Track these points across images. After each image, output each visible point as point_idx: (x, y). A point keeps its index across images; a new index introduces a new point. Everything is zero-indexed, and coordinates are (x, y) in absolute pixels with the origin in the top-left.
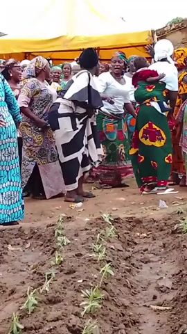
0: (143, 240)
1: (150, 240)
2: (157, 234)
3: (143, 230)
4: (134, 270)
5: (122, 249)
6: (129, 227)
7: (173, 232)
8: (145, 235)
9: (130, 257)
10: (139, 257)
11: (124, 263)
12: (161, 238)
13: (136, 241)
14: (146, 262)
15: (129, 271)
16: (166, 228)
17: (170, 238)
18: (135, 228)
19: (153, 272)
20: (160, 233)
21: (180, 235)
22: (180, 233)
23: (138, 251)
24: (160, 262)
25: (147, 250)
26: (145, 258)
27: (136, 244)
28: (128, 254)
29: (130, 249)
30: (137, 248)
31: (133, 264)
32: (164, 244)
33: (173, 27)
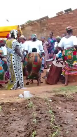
0: (14, 112)
1: (16, 111)
2: (19, 109)
3: (13, 107)
4: (9, 124)
5: (4, 116)
6: (8, 106)
7: (26, 108)
8: (14, 109)
9: (7, 119)
10: (12, 119)
11: (5, 122)
12: (21, 110)
13: (11, 112)
14: (15, 121)
15: (7, 125)
16: (23, 106)
17: (24, 110)
18: (10, 107)
19: (17, 125)
20: (21, 108)
21: (28, 109)
22: (28, 108)
23: (11, 116)
24: (20, 120)
25: (15, 116)
26: (14, 119)
27: (10, 113)
28: (7, 118)
29: (8, 116)
30: (11, 115)
31: (8, 122)
32: (22, 113)
33: (27, 24)
